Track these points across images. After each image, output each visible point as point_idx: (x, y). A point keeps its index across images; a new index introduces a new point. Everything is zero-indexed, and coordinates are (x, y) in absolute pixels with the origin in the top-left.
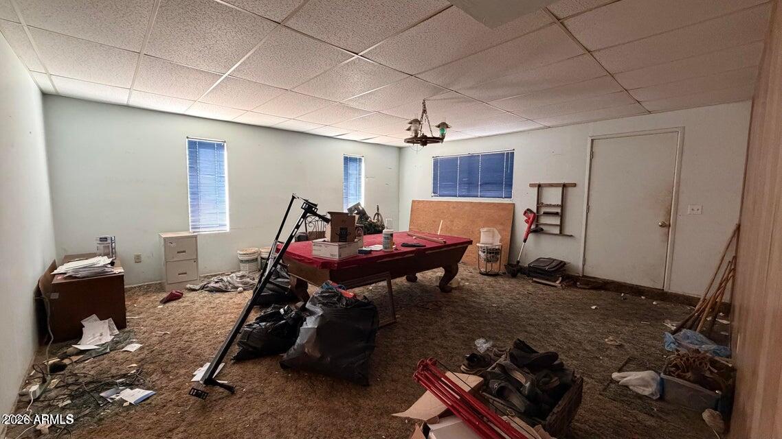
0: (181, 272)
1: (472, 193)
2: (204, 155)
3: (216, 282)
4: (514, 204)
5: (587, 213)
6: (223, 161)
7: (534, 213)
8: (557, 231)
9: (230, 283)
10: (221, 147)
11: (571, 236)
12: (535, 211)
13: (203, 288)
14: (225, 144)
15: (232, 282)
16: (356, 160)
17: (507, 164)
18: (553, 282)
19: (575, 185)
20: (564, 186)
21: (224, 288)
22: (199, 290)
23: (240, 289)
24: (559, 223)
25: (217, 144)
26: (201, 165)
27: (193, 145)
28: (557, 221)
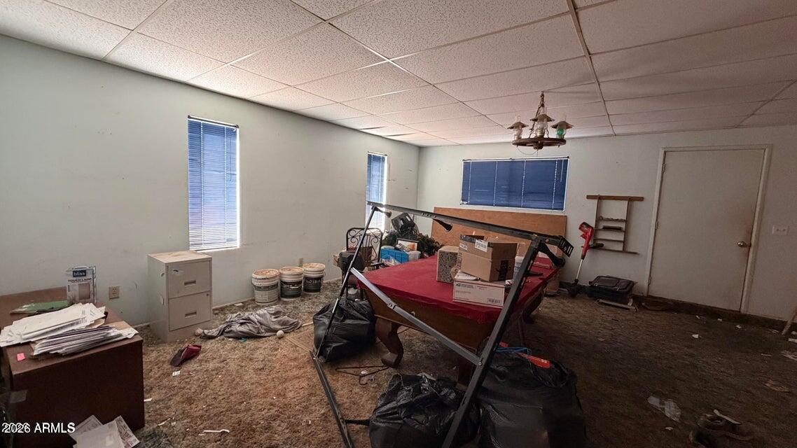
0: (189, 311)
1: (513, 203)
2: (211, 144)
3: (242, 324)
4: (566, 216)
5: (656, 230)
6: (235, 154)
7: (592, 228)
8: (620, 247)
9: (261, 324)
10: (231, 133)
11: (635, 253)
12: (593, 226)
13: (222, 332)
14: (238, 130)
15: (265, 322)
16: (380, 160)
17: (559, 172)
18: (624, 304)
19: (641, 199)
20: (631, 200)
21: (255, 332)
22: (216, 337)
23: (280, 333)
24: (622, 239)
25: (228, 129)
26: (206, 157)
27: (196, 129)
28: (621, 237)
